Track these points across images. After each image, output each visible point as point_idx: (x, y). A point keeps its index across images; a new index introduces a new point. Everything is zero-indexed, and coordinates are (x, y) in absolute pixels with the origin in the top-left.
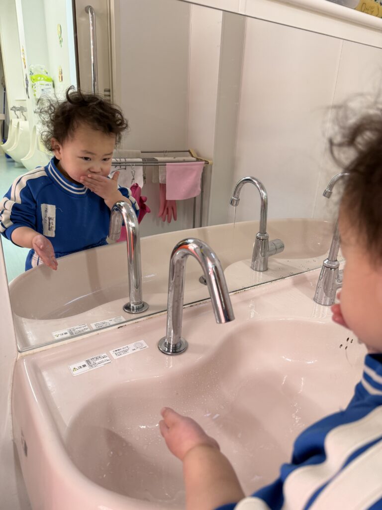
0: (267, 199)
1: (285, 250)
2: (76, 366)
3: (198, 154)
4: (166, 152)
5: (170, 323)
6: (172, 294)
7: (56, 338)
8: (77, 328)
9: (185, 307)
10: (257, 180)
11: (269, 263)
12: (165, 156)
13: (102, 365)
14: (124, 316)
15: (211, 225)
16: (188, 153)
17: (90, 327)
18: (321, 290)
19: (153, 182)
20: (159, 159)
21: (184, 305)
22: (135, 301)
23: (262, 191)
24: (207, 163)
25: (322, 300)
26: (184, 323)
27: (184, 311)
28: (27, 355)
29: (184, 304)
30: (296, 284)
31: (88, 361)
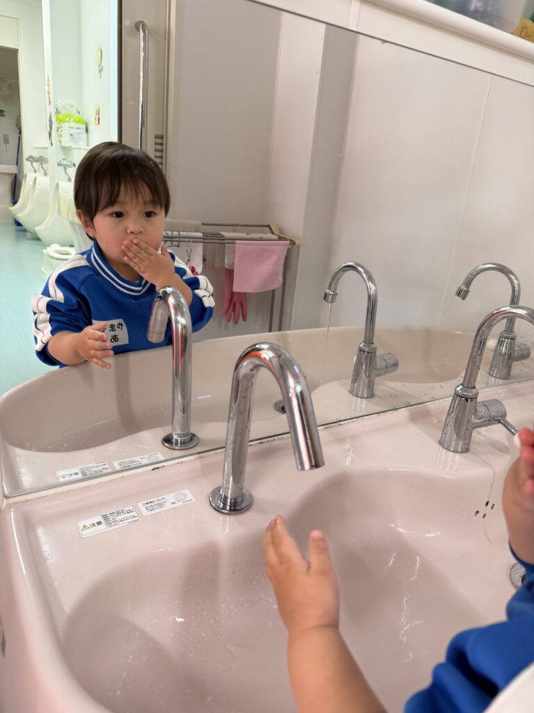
0: (376, 296)
1: (400, 370)
2: (88, 522)
3: (281, 230)
4: (237, 226)
5: (228, 467)
6: (233, 423)
7: (62, 480)
8: (94, 467)
9: (250, 443)
10: (362, 267)
11: (375, 387)
12: (235, 231)
13: (125, 523)
14: (161, 453)
15: (295, 329)
16: (267, 228)
17: (112, 466)
18: (450, 429)
19: (216, 265)
20: (226, 234)
21: (250, 441)
22: (179, 432)
23: (370, 284)
24: (293, 243)
25: (451, 443)
26: (249, 468)
27: (250, 450)
28: (16, 503)
29: (250, 439)
30: (414, 418)
31: (105, 517)
